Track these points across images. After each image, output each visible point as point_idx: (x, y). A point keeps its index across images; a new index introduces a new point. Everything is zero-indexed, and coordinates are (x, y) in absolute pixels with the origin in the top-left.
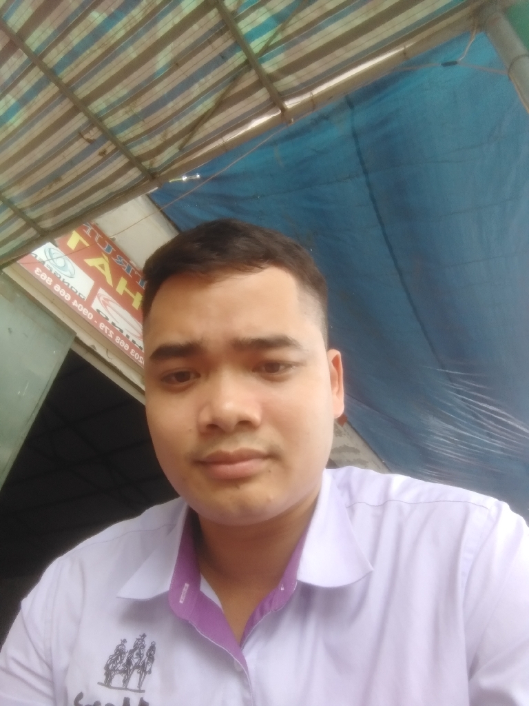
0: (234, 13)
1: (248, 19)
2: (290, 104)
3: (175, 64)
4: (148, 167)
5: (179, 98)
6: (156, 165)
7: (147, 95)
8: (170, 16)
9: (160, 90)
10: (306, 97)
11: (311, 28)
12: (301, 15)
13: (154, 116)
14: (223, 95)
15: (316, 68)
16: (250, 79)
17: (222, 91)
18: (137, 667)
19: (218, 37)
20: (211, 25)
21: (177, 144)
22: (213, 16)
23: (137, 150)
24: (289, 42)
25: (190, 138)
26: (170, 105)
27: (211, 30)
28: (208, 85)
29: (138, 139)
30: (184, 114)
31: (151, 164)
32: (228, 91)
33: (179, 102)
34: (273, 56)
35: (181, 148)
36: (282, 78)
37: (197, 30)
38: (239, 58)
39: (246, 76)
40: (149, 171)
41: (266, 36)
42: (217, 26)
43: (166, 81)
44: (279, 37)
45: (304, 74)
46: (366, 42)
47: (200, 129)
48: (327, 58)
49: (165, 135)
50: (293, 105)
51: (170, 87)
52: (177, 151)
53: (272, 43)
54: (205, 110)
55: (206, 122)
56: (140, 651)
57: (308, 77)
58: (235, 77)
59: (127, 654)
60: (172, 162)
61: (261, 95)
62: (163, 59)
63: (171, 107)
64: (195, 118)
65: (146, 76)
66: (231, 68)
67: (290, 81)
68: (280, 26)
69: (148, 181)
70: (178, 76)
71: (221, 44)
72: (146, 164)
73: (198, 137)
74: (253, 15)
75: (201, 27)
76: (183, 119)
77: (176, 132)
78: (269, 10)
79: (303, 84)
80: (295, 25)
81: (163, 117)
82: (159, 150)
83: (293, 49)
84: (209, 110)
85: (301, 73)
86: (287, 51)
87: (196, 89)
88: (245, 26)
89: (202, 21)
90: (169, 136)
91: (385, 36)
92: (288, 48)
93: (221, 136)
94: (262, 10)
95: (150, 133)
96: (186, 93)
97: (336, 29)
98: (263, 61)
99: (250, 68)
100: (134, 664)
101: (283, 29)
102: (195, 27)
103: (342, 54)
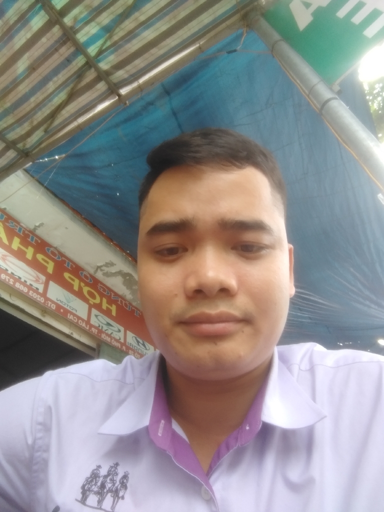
0: (72, 28)
1: (83, 32)
2: (124, 91)
3: (32, 68)
4: (22, 148)
5: (39, 94)
6: (28, 146)
7: (13, 93)
8: (22, 32)
9: (23, 88)
10: (135, 85)
11: (131, 35)
12: (123, 26)
13: (21, 109)
14: (73, 89)
15: (139, 63)
16: (91, 75)
17: (72, 85)
18: (110, 491)
19: (63, 46)
20: (56, 37)
21: (42, 128)
22: (56, 31)
23: (12, 136)
24: (116, 46)
25: (52, 123)
26: (32, 99)
27: (56, 42)
28: (60, 82)
29: (11, 127)
30: (45, 105)
31: (24, 146)
32: (75, 86)
33: (39, 97)
34: (106, 57)
35: (46, 131)
36: (115, 73)
37: (45, 42)
38: (80, 61)
39: (88, 73)
40: (23, 151)
41: (99, 43)
42: (60, 38)
43: (27, 81)
44: (109, 43)
45: (131, 68)
46: (172, 42)
47: (58, 116)
48: (146, 55)
49: (32, 122)
50: (126, 92)
51: (31, 86)
52: (43, 133)
53: (104, 48)
54: (60, 101)
55: (62, 110)
56: (113, 477)
57: (134, 71)
58: (80, 74)
59: (101, 479)
60: (40, 142)
61: (101, 87)
62: (22, 65)
63: (34, 101)
64: (53, 108)
65: (10, 79)
66: (76, 69)
67: (121, 74)
68: (108, 35)
69: (23, 159)
70: (36, 77)
71: (66, 51)
72: (20, 146)
73: (58, 121)
74: (87, 29)
75: (48, 40)
76: (44, 109)
77: (40, 119)
78: (98, 24)
79: (132, 76)
80: (119, 34)
81: (28, 109)
82: (29, 134)
83: (120, 51)
84: (63, 101)
85: (128, 68)
86: (116, 53)
87: (51, 86)
88: (82, 37)
89: (48, 35)
90: (35, 123)
91: (185, 37)
92: (116, 50)
93: (76, 119)
94: (93, 24)
95: (20, 122)
96: (44, 89)
97: (149, 35)
98: (99, 61)
99: (90, 67)
100: (108, 488)
101: (110, 37)
102: (44, 40)
103: (156, 52)
